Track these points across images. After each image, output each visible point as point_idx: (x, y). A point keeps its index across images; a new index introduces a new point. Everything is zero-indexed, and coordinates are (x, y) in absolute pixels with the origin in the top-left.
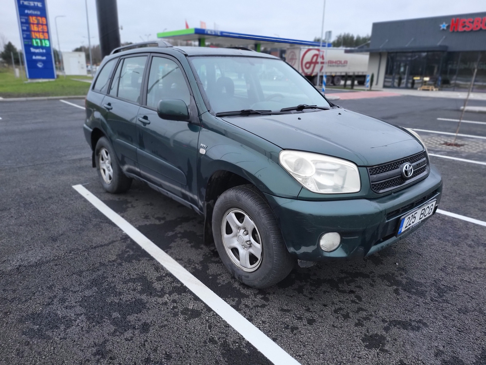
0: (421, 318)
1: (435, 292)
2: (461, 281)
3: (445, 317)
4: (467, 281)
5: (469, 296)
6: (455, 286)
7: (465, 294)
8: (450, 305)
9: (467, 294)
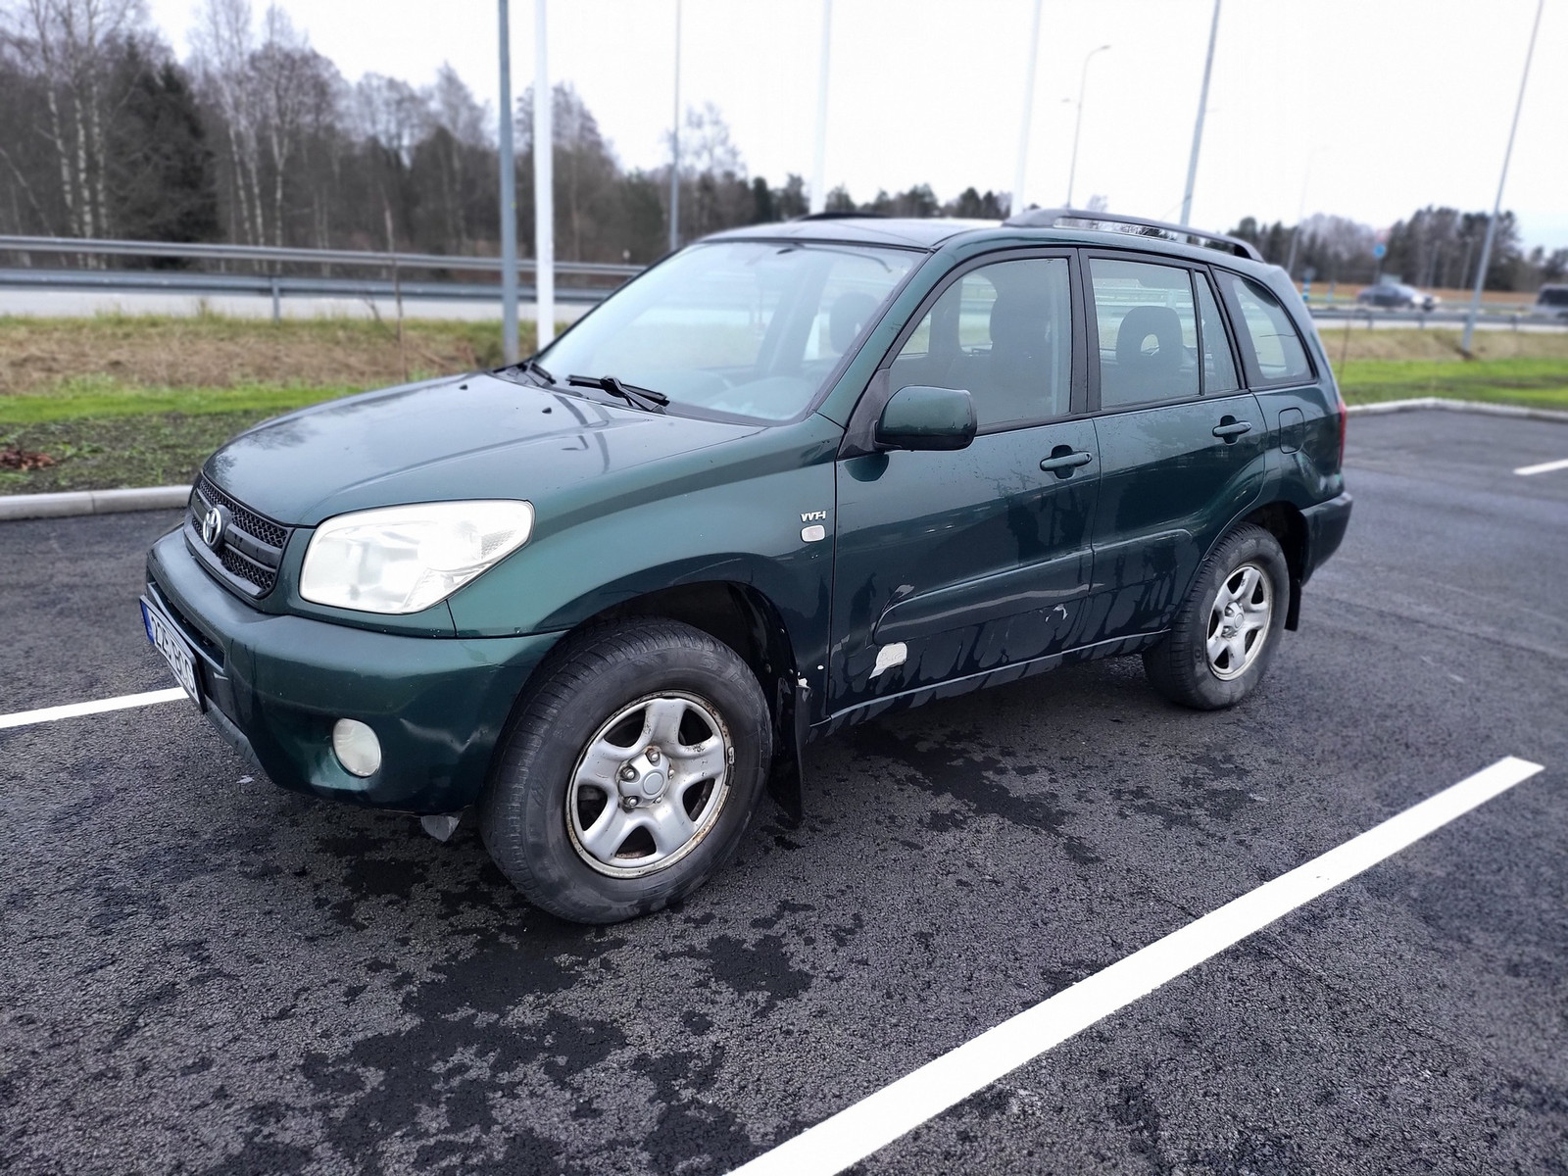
0: (74, 833)
1: (124, 888)
2: (113, 955)
3: (40, 864)
4: (101, 968)
5: (50, 937)
6: (108, 932)
7: (63, 934)
8: (62, 888)
9: (55, 937)
